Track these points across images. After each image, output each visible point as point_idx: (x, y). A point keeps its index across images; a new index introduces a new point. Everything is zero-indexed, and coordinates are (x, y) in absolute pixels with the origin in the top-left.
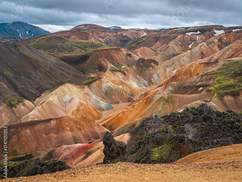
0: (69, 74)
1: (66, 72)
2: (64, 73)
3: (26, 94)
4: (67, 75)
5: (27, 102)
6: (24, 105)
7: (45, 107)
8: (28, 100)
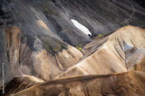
0: (131, 12)
1: (126, 10)
2: (124, 11)
3: (71, 37)
4: (127, 14)
5: (73, 50)
6: (69, 53)
7: (97, 57)
8: (75, 46)
